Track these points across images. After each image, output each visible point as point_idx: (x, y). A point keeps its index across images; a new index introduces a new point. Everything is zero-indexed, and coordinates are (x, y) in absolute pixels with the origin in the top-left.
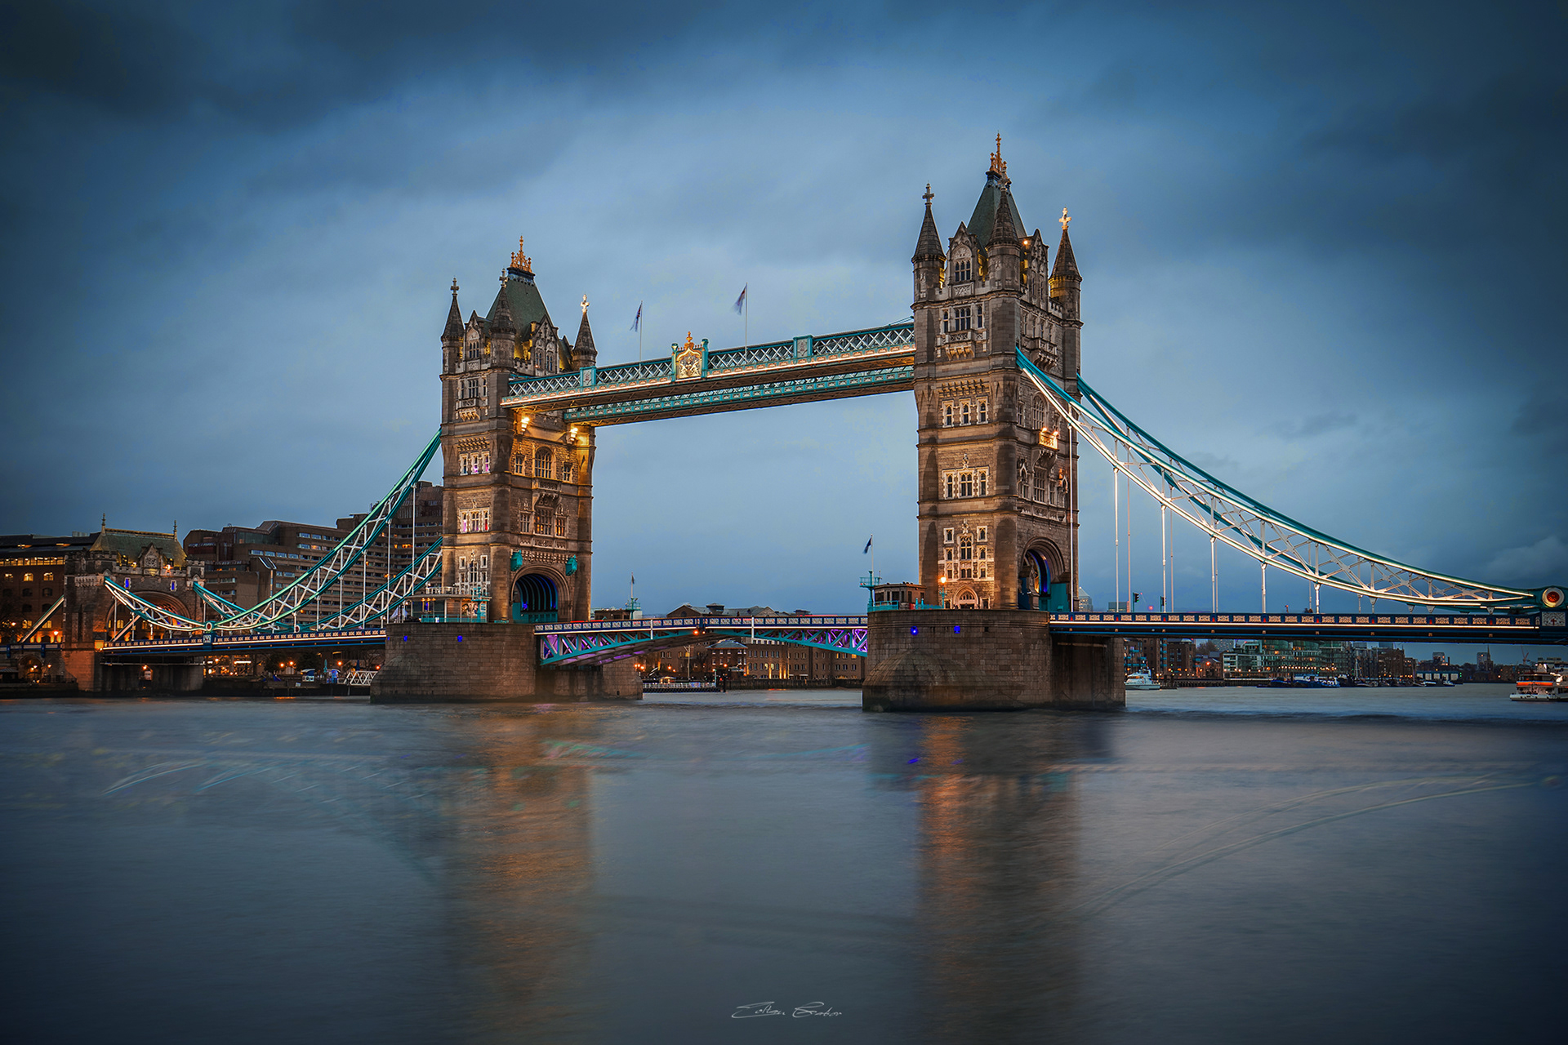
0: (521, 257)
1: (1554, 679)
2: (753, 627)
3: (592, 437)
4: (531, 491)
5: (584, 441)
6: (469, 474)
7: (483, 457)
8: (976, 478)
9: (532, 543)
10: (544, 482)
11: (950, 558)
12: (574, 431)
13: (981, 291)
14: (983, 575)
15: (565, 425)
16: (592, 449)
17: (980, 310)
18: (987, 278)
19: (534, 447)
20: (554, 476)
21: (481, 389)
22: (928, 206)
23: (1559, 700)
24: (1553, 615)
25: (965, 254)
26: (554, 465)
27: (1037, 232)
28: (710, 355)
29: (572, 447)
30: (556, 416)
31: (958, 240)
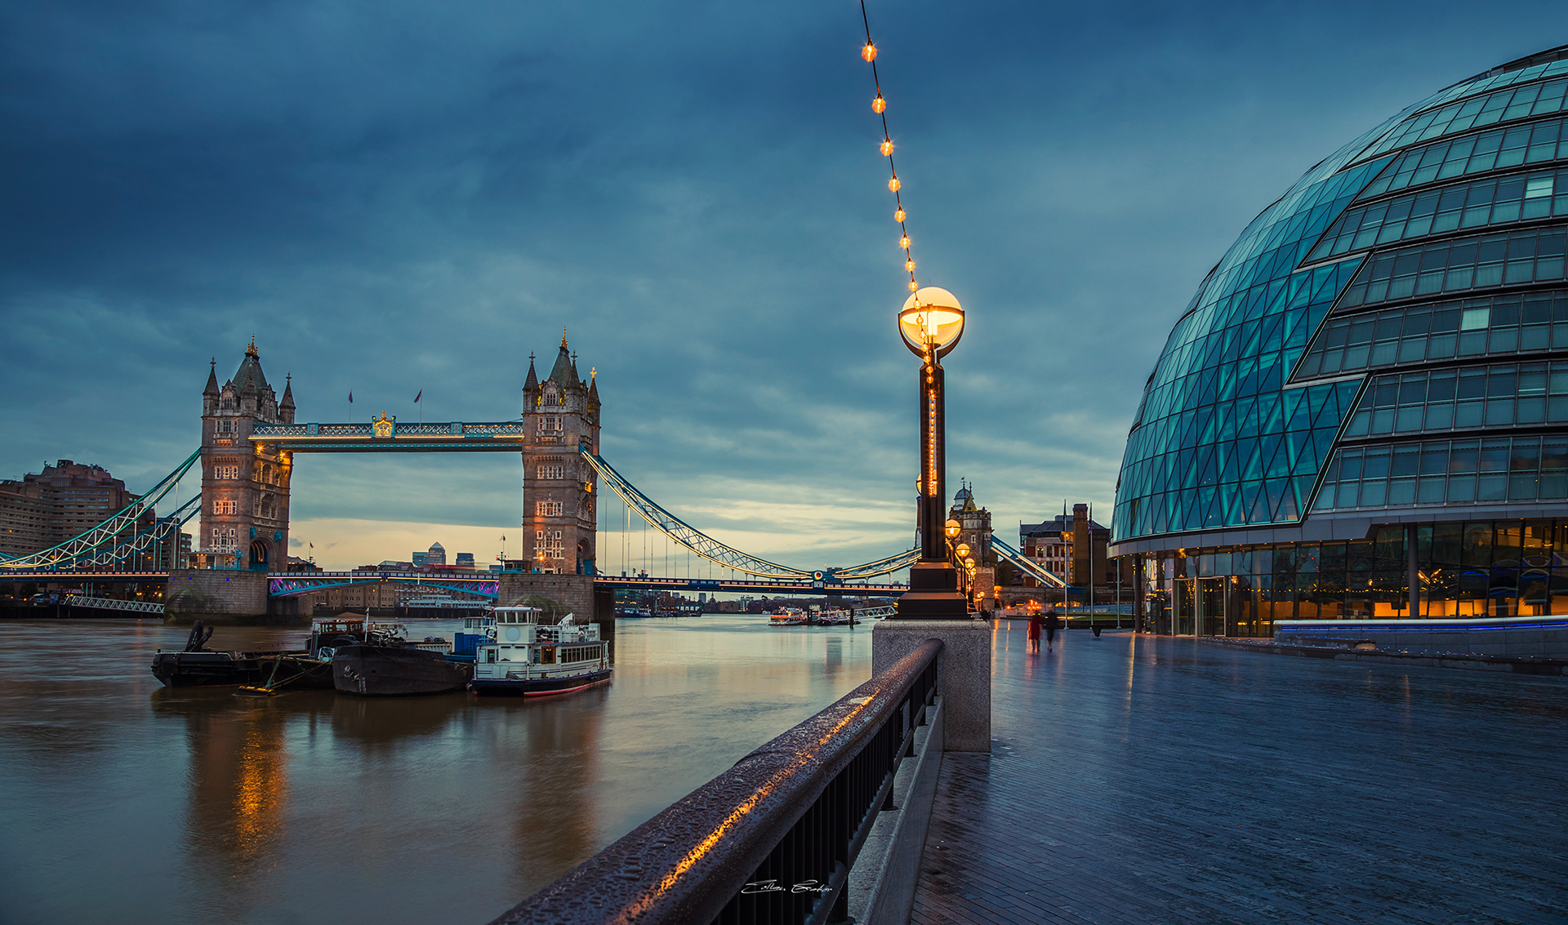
0: (253, 347)
1: (787, 614)
2: (419, 579)
3: (292, 459)
4: (260, 491)
5: (287, 461)
6: (222, 478)
7: (233, 469)
8: (555, 506)
9: (260, 523)
10: (268, 486)
11: (540, 546)
12: (282, 455)
13: (561, 411)
14: (558, 556)
15: (278, 450)
16: (291, 466)
17: (560, 421)
18: (565, 405)
19: (262, 465)
20: (271, 482)
21: (233, 428)
22: (532, 362)
23: (790, 625)
24: (818, 583)
25: (552, 391)
26: (271, 475)
27: (584, 381)
28: (397, 425)
29: (280, 464)
30: (275, 447)
31: (549, 383)
